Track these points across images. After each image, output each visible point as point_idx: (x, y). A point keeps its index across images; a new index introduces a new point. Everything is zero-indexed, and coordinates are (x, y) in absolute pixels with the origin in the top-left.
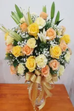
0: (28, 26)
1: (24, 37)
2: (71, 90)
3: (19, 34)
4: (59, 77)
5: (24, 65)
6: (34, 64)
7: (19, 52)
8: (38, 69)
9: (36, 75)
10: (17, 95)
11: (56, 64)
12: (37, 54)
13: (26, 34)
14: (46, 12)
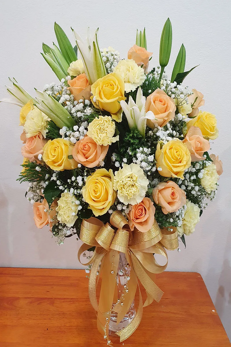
0: (91, 84)
1: (79, 114)
2: (221, 291)
3: (64, 104)
4: (183, 238)
5: (79, 197)
6: (107, 192)
7: (65, 157)
8: (119, 207)
9: (113, 227)
10: (52, 301)
11: (173, 194)
12: (117, 164)
13: (85, 106)
14: (145, 46)
